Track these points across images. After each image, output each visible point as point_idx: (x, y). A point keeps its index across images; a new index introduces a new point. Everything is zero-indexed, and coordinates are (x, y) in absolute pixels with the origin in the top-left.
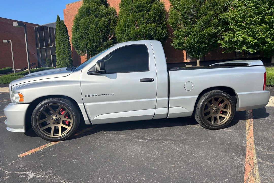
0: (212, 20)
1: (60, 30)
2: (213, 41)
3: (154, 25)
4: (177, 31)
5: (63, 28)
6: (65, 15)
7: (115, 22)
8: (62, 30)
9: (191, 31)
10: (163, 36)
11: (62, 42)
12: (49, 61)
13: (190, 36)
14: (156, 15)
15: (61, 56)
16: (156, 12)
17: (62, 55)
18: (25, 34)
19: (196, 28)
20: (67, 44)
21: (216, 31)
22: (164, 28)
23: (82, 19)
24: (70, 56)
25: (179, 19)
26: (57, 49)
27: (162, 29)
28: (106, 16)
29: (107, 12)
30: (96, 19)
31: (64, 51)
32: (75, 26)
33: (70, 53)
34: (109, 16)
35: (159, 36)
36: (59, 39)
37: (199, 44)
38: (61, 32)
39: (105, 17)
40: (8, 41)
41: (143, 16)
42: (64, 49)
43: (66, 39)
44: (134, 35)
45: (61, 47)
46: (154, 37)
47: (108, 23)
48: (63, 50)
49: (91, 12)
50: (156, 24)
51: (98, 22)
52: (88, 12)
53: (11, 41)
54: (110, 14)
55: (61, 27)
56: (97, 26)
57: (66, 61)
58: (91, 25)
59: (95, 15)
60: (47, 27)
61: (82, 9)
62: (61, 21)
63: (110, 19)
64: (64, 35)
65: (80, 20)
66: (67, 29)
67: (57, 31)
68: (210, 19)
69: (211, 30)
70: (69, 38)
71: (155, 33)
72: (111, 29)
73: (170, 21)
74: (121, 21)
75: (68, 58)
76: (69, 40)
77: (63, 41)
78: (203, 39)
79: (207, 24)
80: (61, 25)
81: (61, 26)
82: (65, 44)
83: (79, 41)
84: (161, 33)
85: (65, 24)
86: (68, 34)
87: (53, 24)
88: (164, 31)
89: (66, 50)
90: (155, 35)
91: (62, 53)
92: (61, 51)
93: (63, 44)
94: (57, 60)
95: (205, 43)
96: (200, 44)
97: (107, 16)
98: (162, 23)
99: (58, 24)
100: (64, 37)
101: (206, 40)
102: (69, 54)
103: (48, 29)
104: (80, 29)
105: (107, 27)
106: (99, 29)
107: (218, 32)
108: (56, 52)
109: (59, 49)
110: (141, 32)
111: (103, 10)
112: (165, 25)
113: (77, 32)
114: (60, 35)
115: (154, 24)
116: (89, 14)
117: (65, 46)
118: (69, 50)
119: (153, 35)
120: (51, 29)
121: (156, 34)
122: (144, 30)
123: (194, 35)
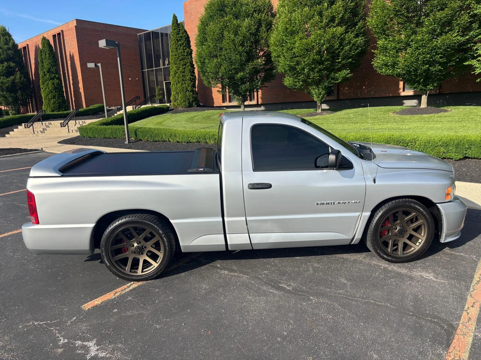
0: (456, 19)
1: (177, 40)
2: (456, 59)
3: (340, 30)
4: (383, 40)
5: (182, 37)
6: (186, 12)
7: (269, 26)
8: (180, 40)
9: (412, 41)
10: (356, 50)
11: (180, 60)
12: (161, 92)
13: (409, 50)
14: (346, 10)
15: (179, 85)
16: (347, 4)
17: (181, 83)
18: (118, 59)
19: (422, 34)
20: (188, 64)
21: (463, 39)
22: (361, 33)
23: (211, 23)
24: (194, 86)
25: (388, 17)
26: (172, 73)
27: (357, 36)
28: (253, 14)
29: (255, 8)
30: (235, 22)
31: (183, 76)
32: (199, 36)
33: (193, 79)
34: (259, 14)
35: (350, 50)
36: (176, 55)
37: (428, 66)
38: (180, 43)
39: (252, 16)
40: (96, 66)
41: (320, 14)
42: (183, 74)
43: (187, 55)
44: (301, 50)
45: (178, 69)
46: (339, 52)
47: (256, 29)
48: (181, 76)
49: (227, 10)
50: (344, 27)
51: (239, 26)
52: (221, 10)
53: (99, 65)
54: (260, 11)
55: (180, 35)
56: (236, 34)
57: (187, 93)
58: (226, 33)
59: (233, 15)
60: (158, 33)
61: (210, 5)
62: (179, 24)
63: (260, 20)
64: (183, 49)
65: (207, 25)
66: (188, 37)
67: (173, 42)
68: (453, 16)
69: (454, 37)
70: (191, 54)
71: (341, 44)
72: (262, 37)
73: (372, 21)
74: (279, 24)
75: (189, 88)
76: (191, 57)
77: (183, 59)
78: (437, 56)
79: (446, 25)
80: (179, 31)
81: (178, 34)
82: (185, 65)
83: (207, 61)
84: (354, 45)
85: (186, 28)
86: (189, 47)
87: (166, 28)
88: (360, 40)
89: (187, 75)
90: (342, 49)
91: (180, 79)
92: (178, 77)
93: (183, 65)
94: (172, 93)
95: (440, 64)
96: (430, 66)
97: (255, 15)
98: (357, 25)
99: (174, 30)
100: (184, 52)
101: (441, 58)
102: (191, 81)
103: (159, 38)
104: (209, 40)
105: (255, 35)
106: (241, 40)
107: (468, 41)
108: (171, 78)
109: (175, 74)
110: (315, 44)
111: (247, 5)
112: (362, 28)
113: (204, 46)
114: (177, 49)
115: (342, 27)
116: (222, 12)
117: (185, 69)
118: (191, 75)
119: (338, 49)
120: (164, 38)
121: (343, 47)
122: (320, 40)
123: (417, 48)
